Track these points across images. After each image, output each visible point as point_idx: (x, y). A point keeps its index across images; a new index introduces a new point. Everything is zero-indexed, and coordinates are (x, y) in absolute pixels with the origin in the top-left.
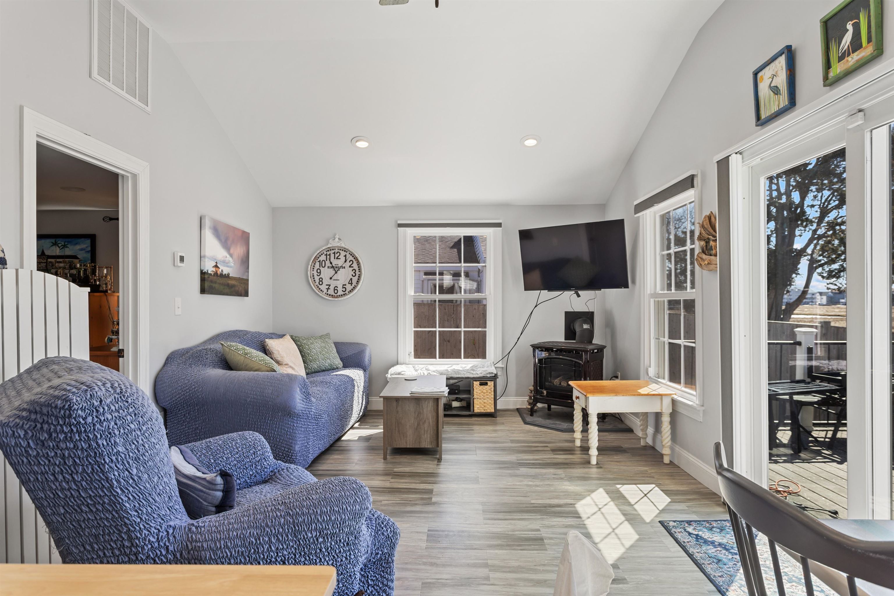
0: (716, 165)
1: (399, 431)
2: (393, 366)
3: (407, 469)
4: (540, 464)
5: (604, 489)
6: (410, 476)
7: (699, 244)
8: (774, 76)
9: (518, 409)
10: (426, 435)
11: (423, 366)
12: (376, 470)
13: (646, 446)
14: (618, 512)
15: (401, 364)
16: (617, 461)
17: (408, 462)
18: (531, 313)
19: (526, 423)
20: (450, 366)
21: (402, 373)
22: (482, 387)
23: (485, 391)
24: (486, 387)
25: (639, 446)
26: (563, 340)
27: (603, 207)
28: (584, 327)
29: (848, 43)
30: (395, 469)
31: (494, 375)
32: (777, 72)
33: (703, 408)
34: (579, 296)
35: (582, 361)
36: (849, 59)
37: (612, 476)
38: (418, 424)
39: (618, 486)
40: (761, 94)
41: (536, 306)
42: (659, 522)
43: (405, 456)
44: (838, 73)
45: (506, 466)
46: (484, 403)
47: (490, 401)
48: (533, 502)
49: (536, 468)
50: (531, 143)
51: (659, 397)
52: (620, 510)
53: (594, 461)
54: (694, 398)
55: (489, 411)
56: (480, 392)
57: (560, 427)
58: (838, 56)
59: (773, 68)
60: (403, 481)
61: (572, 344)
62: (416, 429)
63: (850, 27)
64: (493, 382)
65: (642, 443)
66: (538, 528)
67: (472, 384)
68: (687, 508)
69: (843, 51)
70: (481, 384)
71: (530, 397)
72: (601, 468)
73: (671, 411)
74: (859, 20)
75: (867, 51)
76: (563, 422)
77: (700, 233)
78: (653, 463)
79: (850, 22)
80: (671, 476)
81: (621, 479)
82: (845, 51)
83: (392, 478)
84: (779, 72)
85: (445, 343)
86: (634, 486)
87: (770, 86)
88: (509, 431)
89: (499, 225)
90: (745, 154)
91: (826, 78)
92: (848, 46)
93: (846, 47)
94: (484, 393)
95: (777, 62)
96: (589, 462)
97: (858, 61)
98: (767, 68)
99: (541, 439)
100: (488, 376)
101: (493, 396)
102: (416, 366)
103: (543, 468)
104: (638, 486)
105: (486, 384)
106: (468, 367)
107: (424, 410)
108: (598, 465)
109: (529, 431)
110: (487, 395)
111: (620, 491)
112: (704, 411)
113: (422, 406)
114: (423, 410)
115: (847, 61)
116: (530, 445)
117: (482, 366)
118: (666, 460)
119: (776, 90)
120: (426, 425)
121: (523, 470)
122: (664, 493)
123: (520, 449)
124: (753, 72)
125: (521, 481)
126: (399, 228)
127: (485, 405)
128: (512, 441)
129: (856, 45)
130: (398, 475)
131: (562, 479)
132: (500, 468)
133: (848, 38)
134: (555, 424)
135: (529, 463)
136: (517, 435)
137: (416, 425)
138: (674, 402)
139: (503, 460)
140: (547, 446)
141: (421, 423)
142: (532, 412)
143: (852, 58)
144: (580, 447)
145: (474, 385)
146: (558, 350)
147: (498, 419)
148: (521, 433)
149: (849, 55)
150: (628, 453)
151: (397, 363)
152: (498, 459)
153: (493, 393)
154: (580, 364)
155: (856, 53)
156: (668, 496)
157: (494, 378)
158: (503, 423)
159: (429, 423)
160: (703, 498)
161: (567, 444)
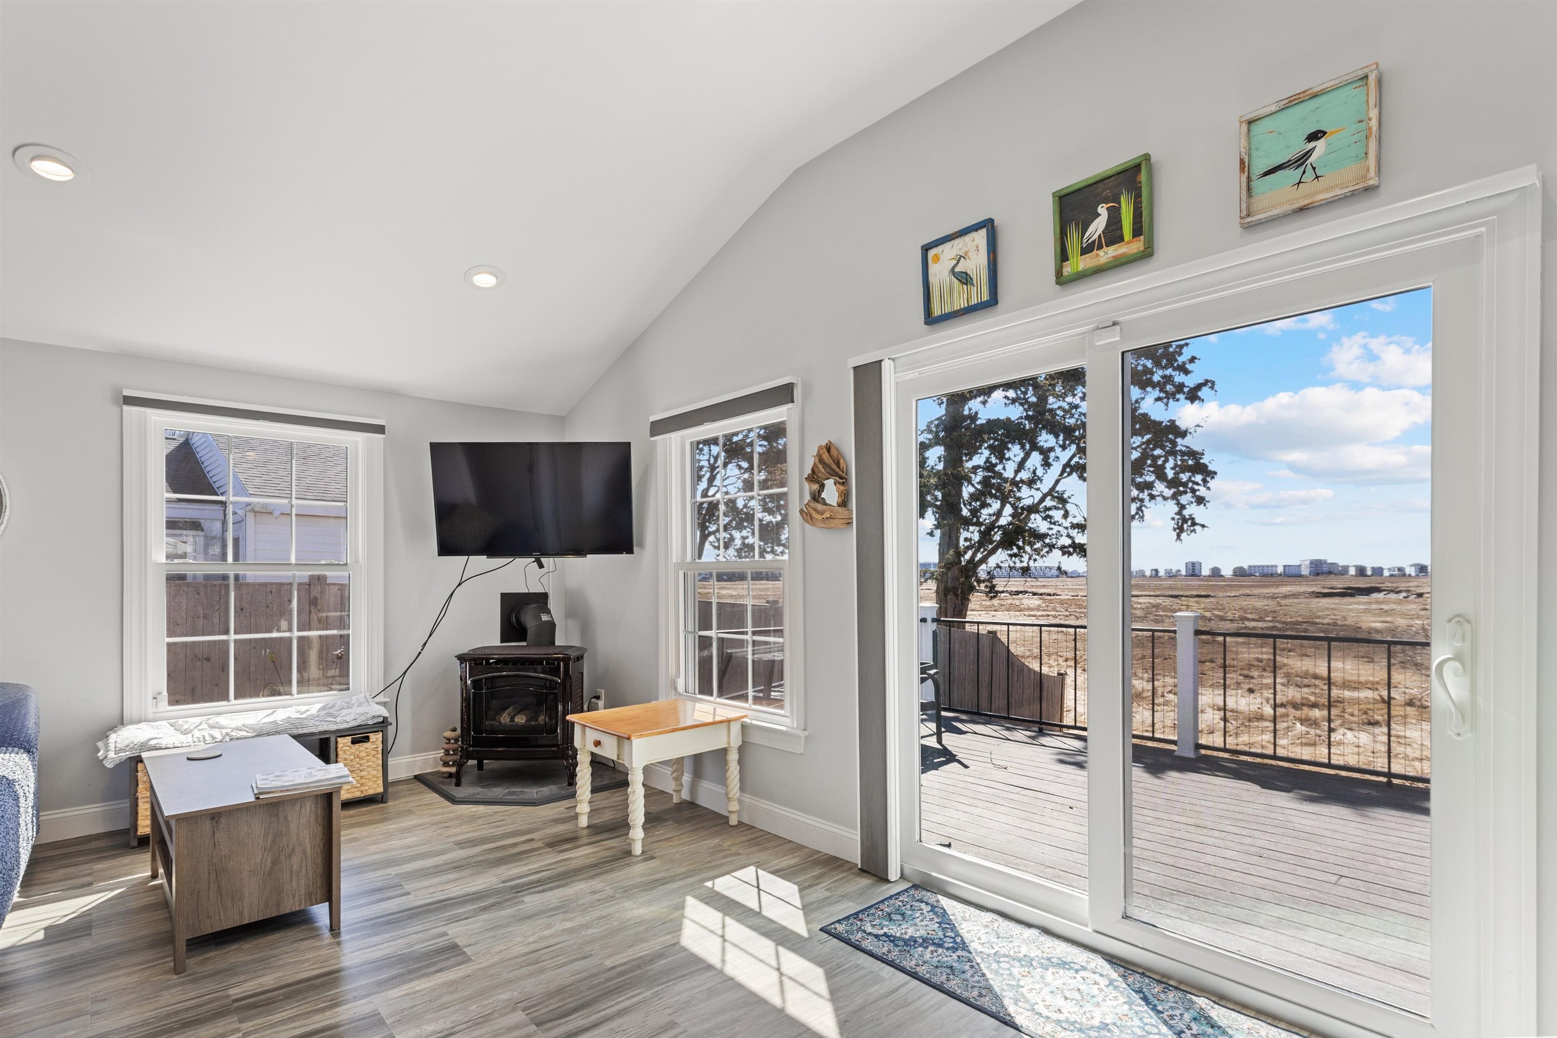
0: (852, 371)
1: (219, 891)
2: (112, 728)
3: (268, 981)
4: (550, 879)
5: (696, 897)
6: (288, 997)
7: (810, 488)
8: (959, 259)
9: (417, 778)
10: (294, 883)
11: (199, 719)
12: (177, 1013)
13: (680, 803)
14: (753, 934)
15: (132, 723)
16: (665, 840)
17: (254, 961)
18: (451, 595)
19: (453, 800)
20: (270, 711)
21: (153, 742)
22: (357, 746)
23: (363, 754)
24: (365, 745)
25: (670, 805)
26: (497, 643)
27: (560, 420)
28: (543, 619)
29: (1100, 231)
30: (232, 992)
31: (381, 719)
32: (966, 253)
33: (806, 733)
34: (541, 566)
35: (559, 678)
36: (1101, 253)
37: (684, 869)
38: (275, 862)
39: (709, 884)
40: (933, 280)
41: (459, 585)
42: (821, 930)
43: (235, 946)
44: (1080, 269)
45: (492, 900)
46: (362, 778)
47: (375, 772)
48: (609, 963)
49: (551, 889)
50: (485, 280)
51: (726, 724)
52: (750, 927)
53: (638, 849)
54: (787, 720)
55: (371, 792)
56: (352, 757)
57: (526, 797)
58: (1082, 247)
59: (960, 246)
60: (278, 1017)
61: (517, 648)
62: (269, 874)
63: (1103, 210)
64: (381, 734)
65: (675, 800)
66: (669, 1019)
67: (332, 744)
68: (828, 894)
69: (1090, 241)
70: (354, 742)
71: (447, 752)
72: (652, 858)
73: (740, 743)
74: (1119, 203)
75: (1130, 247)
76: (523, 787)
77: (813, 471)
78: (717, 829)
79: (1104, 205)
80: (758, 844)
81: (701, 871)
82: (1094, 242)
83: (241, 1021)
84: (970, 253)
85: (199, 663)
86: (728, 877)
87: (952, 271)
88: (434, 824)
89: (380, 429)
90: (898, 362)
91: (1059, 273)
92: (1100, 236)
93: (1096, 236)
94: (362, 759)
95: (968, 238)
96: (629, 853)
97: (1115, 258)
98: (948, 246)
99: (510, 828)
100: (370, 722)
101: (380, 762)
102: (180, 721)
103: (563, 886)
104: (734, 874)
105: (366, 739)
106: (314, 709)
107: (292, 826)
108: (647, 856)
109: (474, 818)
110: (368, 761)
111: (718, 893)
112: (806, 737)
113: (286, 818)
114: (288, 826)
115: (1097, 255)
116: (499, 844)
117: (345, 705)
118: (733, 821)
119: (965, 279)
120: (296, 860)
121: (531, 901)
122: (778, 876)
123: (488, 856)
124: (922, 247)
125: (549, 927)
126: (125, 407)
127: (363, 781)
128: (461, 845)
129: (1113, 235)
130: (254, 1006)
131: (612, 897)
132: (484, 909)
133: (1098, 226)
134: (514, 793)
135: (531, 883)
136: (458, 830)
137: (269, 863)
138: (744, 727)
139: (474, 889)
140: (532, 840)
141: (282, 858)
142: (457, 778)
143: (1106, 253)
144: (588, 827)
145: (340, 746)
146: (498, 661)
147: (390, 803)
148: (461, 825)
149: (1100, 247)
150: (666, 820)
151: (121, 722)
152: (463, 892)
153: (380, 756)
154: (556, 682)
155: (1113, 247)
156: (789, 881)
157: (382, 725)
158: (410, 812)
159: (304, 853)
160: (831, 870)
161: (561, 828)
